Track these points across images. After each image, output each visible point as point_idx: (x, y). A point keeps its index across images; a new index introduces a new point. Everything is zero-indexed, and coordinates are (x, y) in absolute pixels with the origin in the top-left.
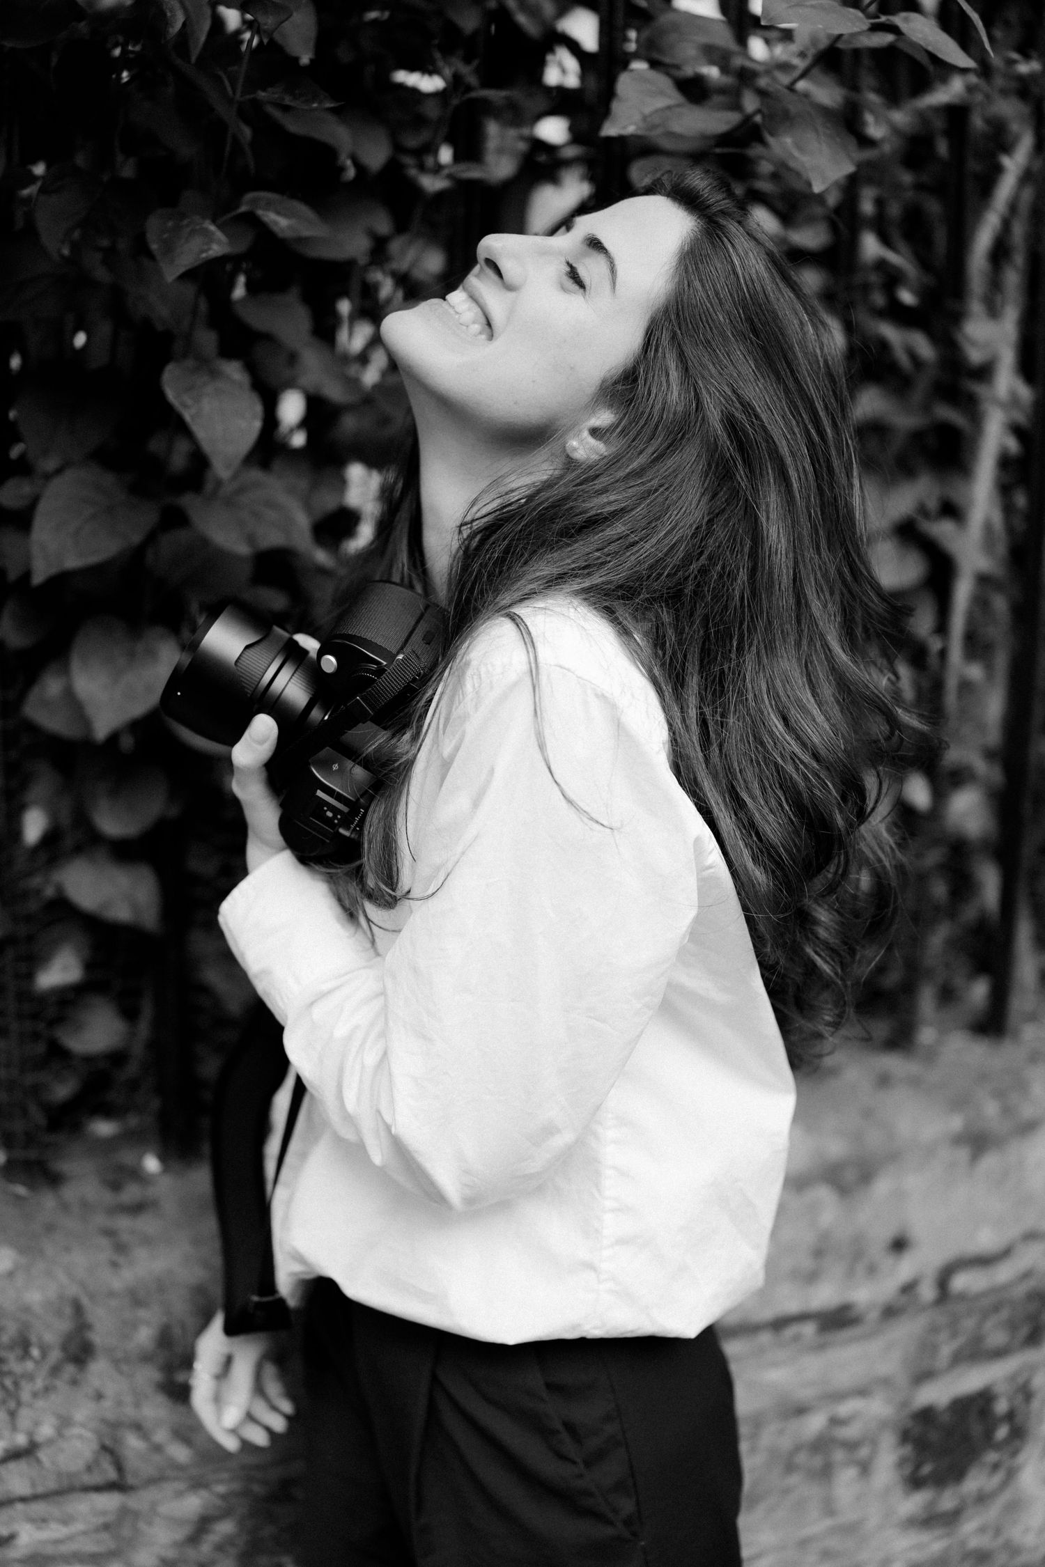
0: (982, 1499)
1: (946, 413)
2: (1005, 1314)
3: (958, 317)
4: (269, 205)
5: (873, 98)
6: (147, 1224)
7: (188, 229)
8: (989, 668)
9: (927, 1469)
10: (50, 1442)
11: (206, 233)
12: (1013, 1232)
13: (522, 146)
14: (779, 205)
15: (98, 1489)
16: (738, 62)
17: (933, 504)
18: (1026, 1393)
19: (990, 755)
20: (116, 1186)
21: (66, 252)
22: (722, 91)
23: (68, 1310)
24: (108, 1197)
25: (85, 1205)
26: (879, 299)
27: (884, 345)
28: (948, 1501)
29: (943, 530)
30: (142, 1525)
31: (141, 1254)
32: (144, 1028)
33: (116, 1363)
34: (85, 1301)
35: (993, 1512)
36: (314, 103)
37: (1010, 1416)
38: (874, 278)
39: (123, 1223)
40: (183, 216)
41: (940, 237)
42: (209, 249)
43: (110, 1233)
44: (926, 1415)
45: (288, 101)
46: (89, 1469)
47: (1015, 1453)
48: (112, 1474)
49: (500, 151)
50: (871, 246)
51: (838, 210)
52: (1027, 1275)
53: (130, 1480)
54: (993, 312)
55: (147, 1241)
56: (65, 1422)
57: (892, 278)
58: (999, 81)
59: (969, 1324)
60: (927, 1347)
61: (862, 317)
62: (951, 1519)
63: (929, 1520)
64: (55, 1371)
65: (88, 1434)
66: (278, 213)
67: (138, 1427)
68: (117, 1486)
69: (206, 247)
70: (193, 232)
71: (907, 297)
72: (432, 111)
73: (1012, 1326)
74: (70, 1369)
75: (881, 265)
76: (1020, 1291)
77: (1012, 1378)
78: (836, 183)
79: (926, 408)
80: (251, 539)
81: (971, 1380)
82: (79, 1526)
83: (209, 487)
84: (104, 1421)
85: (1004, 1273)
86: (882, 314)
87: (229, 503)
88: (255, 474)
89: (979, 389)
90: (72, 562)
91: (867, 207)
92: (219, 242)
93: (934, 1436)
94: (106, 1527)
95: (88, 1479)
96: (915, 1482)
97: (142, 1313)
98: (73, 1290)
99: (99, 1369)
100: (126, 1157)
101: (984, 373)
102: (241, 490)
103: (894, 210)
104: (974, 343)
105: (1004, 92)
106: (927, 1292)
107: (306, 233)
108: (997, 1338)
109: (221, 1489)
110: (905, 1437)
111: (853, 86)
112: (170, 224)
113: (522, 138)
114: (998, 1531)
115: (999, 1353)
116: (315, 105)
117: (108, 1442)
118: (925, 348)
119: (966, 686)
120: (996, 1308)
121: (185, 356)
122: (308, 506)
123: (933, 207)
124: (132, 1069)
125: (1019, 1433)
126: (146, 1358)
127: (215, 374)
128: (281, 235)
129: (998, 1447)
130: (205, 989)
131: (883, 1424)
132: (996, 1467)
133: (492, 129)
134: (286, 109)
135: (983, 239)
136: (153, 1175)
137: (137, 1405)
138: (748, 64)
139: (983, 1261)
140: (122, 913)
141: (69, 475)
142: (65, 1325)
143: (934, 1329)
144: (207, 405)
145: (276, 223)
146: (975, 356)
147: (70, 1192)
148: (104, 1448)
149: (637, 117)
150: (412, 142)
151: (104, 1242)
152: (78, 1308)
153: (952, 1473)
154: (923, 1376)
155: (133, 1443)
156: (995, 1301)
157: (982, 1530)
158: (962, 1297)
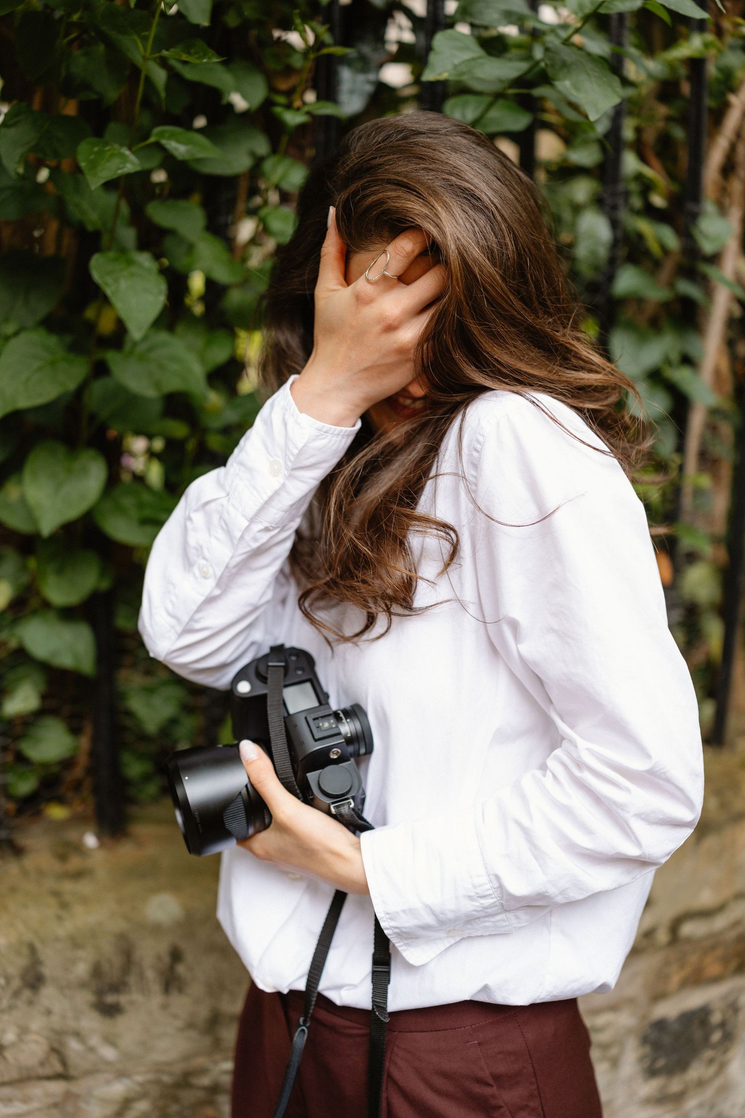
0: (701, 1084)
1: (686, 288)
2: (720, 952)
3: (694, 217)
4: (172, 136)
5: (633, 51)
6: (84, 887)
7: (109, 153)
8: (716, 477)
9: (661, 1063)
10: (13, 1045)
11: (122, 156)
12: (727, 893)
13: (369, 88)
14: (563, 131)
15: (49, 1078)
16: (530, 24)
17: (675, 356)
18: (734, 1008)
19: (715, 540)
20: (63, 858)
21: (21, 170)
22: (519, 46)
23: (25, 951)
24: (57, 866)
25: (41, 873)
26: (636, 202)
27: (640, 236)
28: (675, 1085)
29: (681, 376)
30: (83, 1105)
31: (79, 910)
32: (84, 742)
33: (61, 989)
34: (38, 945)
35: (708, 1093)
36: (204, 58)
37: (723, 1025)
38: (633, 187)
39: (68, 887)
40: (106, 144)
41: (684, 156)
42: (124, 167)
43: (56, 894)
44: (661, 1025)
45: (184, 57)
46: (42, 1064)
47: (726, 1051)
48: (58, 1068)
49: (352, 92)
50: (630, 163)
51: (607, 136)
52: (736, 924)
53: (72, 1072)
54: (723, 210)
55: (85, 901)
56: (24, 1031)
57: (646, 187)
58: (729, 40)
59: (693, 959)
60: (662, 976)
61: (624, 216)
62: (678, 1098)
63: (662, 1099)
64: (16, 994)
65: (41, 1040)
66: (179, 142)
67: (77, 1035)
68: (63, 1077)
69: (121, 166)
70: (113, 155)
71: (658, 201)
72: (297, 62)
73: (725, 960)
74: (27, 993)
75: (639, 177)
76: (732, 935)
77: (724, 998)
78: (605, 114)
79: (671, 285)
80: (157, 385)
81: (694, 999)
82: (35, 1105)
83: (128, 346)
84: (52, 1030)
85: (720, 923)
86: (638, 213)
87: (143, 358)
88: (163, 336)
89: (710, 270)
90: (23, 403)
91: (628, 133)
92: (132, 163)
93: (666, 1040)
94: (55, 1105)
95: (41, 1071)
96: (651, 1072)
97: (81, 953)
98: (28, 936)
99: (48, 993)
100: (72, 835)
101: (715, 259)
102: (151, 349)
103: (650, 136)
104: (706, 237)
105: (732, 48)
106: (662, 936)
107: (200, 155)
108: (713, 968)
109: (139, 1078)
110: (645, 1040)
111: (618, 42)
112: (96, 149)
113: (369, 82)
114: (712, 1106)
115: (716, 980)
116: (205, 60)
117: (56, 1045)
118: (670, 239)
119: (698, 492)
120: (713, 947)
121: (109, 249)
122: (202, 360)
123: (679, 133)
124: (78, 772)
125: (728, 1038)
126: (83, 985)
127: (130, 262)
128: (180, 158)
129: (714, 1047)
130: (129, 714)
131: (629, 1031)
132: (711, 1061)
133: (346, 75)
134: (185, 63)
135: (715, 157)
136: (91, 850)
137: (77, 1018)
138: (538, 26)
139: (705, 914)
140: (66, 661)
141: (23, 336)
142: (22, 962)
143: (667, 963)
144: (123, 284)
145: (176, 149)
146: (708, 247)
147: (29, 862)
148: (53, 1050)
149: (449, 67)
150: (283, 85)
151: (52, 901)
152: (32, 949)
153: (680, 1065)
154: (658, 997)
155: (74, 1046)
156: (712, 943)
157: (701, 1106)
158: (689, 940)
